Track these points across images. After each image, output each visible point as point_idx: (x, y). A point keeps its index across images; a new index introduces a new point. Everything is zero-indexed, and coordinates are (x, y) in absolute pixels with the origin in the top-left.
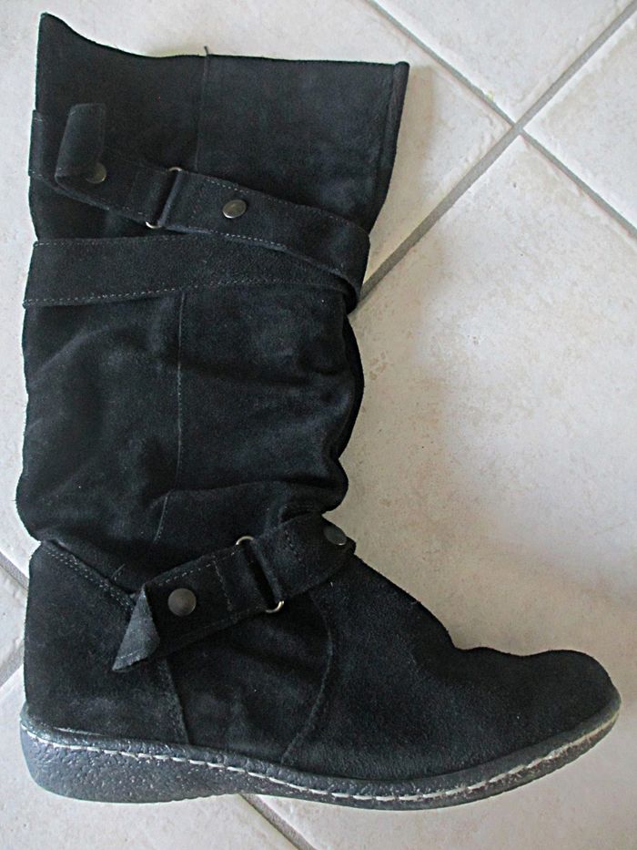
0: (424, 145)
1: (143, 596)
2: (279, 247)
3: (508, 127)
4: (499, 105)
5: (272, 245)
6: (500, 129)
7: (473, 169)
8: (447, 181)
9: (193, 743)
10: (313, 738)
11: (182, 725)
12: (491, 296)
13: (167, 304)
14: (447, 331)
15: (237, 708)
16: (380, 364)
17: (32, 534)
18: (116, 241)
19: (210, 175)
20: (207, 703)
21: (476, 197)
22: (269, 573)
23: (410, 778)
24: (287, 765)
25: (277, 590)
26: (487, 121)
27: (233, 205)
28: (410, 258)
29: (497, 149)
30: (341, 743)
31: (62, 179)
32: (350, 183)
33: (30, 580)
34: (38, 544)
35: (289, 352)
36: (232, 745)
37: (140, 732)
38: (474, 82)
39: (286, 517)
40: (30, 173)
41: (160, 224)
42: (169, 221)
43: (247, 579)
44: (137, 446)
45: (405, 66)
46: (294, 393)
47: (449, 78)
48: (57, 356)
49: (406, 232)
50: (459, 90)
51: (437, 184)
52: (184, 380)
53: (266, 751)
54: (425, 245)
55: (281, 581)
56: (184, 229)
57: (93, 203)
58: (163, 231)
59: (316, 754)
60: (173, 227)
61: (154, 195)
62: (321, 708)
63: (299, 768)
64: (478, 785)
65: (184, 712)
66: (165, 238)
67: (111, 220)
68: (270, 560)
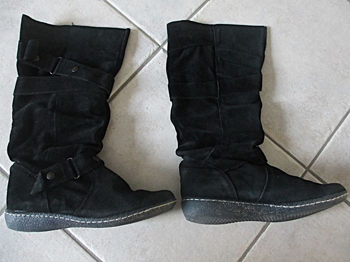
0: (133, 53)
1: (40, 174)
2: (86, 80)
3: (158, 47)
4: (156, 40)
5: (84, 80)
6: (156, 47)
7: (148, 59)
8: (140, 63)
9: (51, 212)
10: (83, 208)
11: (48, 207)
12: (152, 95)
13: (54, 95)
14: (139, 106)
15: (63, 202)
16: (119, 115)
17: (11, 159)
18: (41, 78)
19: (70, 59)
20: (55, 201)
21: (149, 67)
22: (76, 168)
23: (107, 217)
24: (75, 215)
25: (78, 173)
26: (152, 45)
27: (74, 68)
28: (129, 85)
29: (155, 53)
30: (90, 209)
31: (25, 60)
32: (110, 63)
33: (10, 175)
34: (13, 163)
35: (87, 109)
36: (61, 212)
37: (37, 210)
38: (149, 34)
39: (81, 153)
40: (17, 58)
41: (54, 73)
42: (57, 72)
43: (70, 169)
44: (42, 135)
45: (129, 30)
46: (88, 120)
47: (141, 33)
48: (22, 110)
49: (127, 77)
50: (144, 36)
51: (137, 63)
52: (56, 116)
53: (70, 212)
54: (133, 81)
55: (79, 169)
56: (60, 75)
57: (35, 67)
58: (55, 75)
59: (83, 212)
60: (58, 74)
61: (53, 65)
62: (86, 201)
63: (78, 216)
64: (125, 218)
65: (49, 204)
66: (55, 77)
67: (40, 72)
68: (76, 164)
